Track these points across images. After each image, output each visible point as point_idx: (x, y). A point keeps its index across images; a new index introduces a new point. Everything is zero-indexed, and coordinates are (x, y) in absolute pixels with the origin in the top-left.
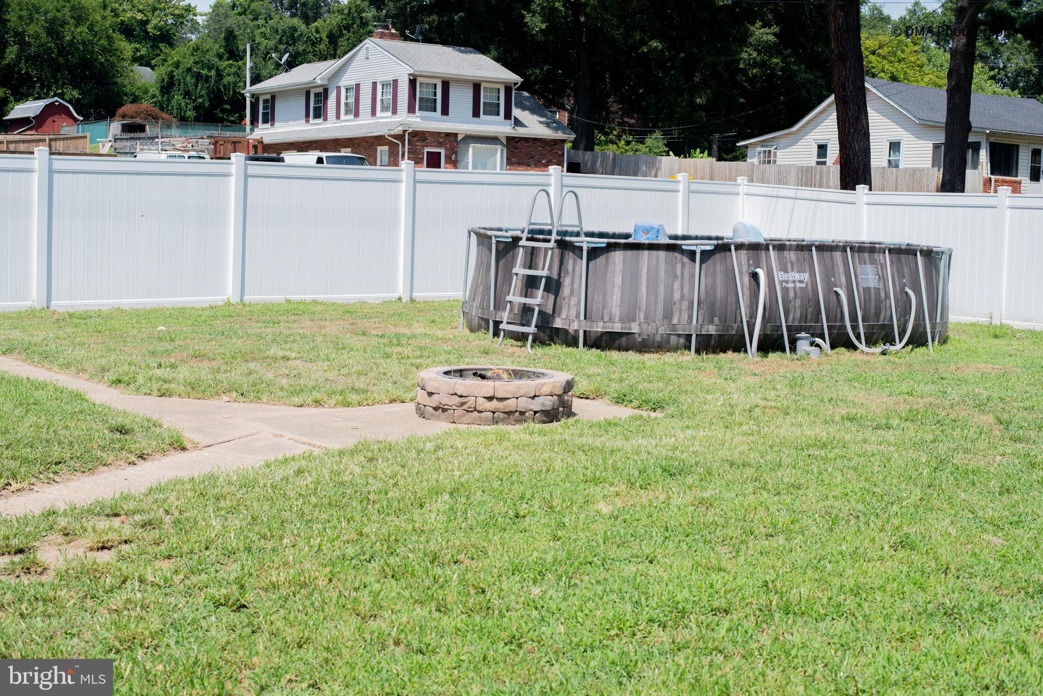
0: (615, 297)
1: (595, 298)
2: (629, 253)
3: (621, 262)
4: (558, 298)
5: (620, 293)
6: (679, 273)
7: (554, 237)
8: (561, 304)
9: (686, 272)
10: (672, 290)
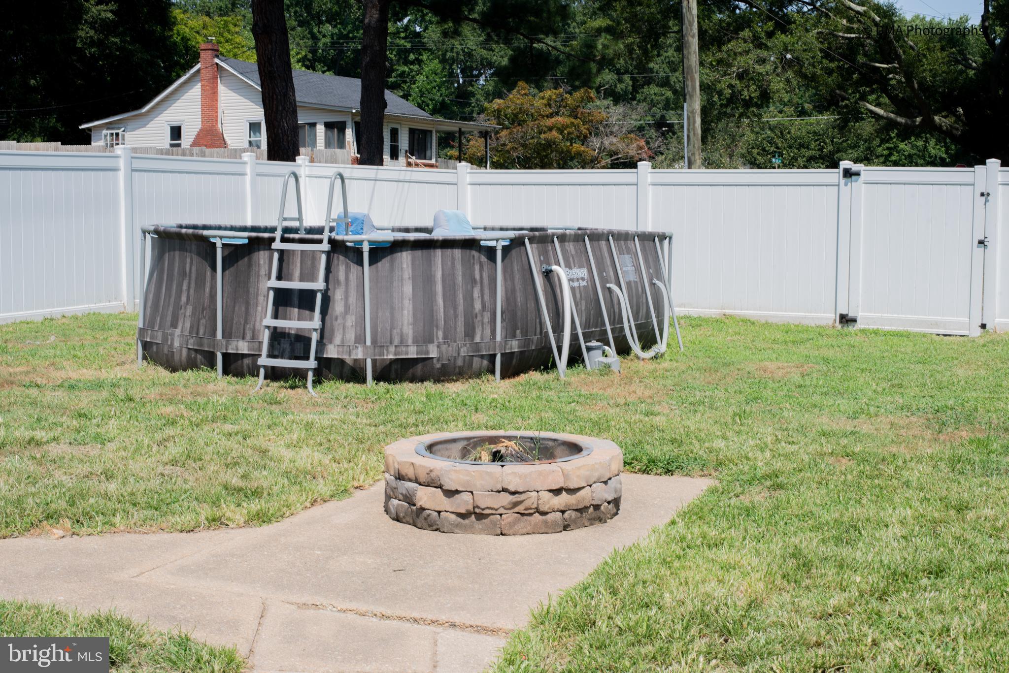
0: (405, 312)
1: (380, 314)
2: (419, 253)
3: (410, 266)
4: (327, 318)
5: (411, 306)
6: (477, 277)
7: (325, 237)
8: (332, 325)
9: (485, 275)
10: (472, 299)
